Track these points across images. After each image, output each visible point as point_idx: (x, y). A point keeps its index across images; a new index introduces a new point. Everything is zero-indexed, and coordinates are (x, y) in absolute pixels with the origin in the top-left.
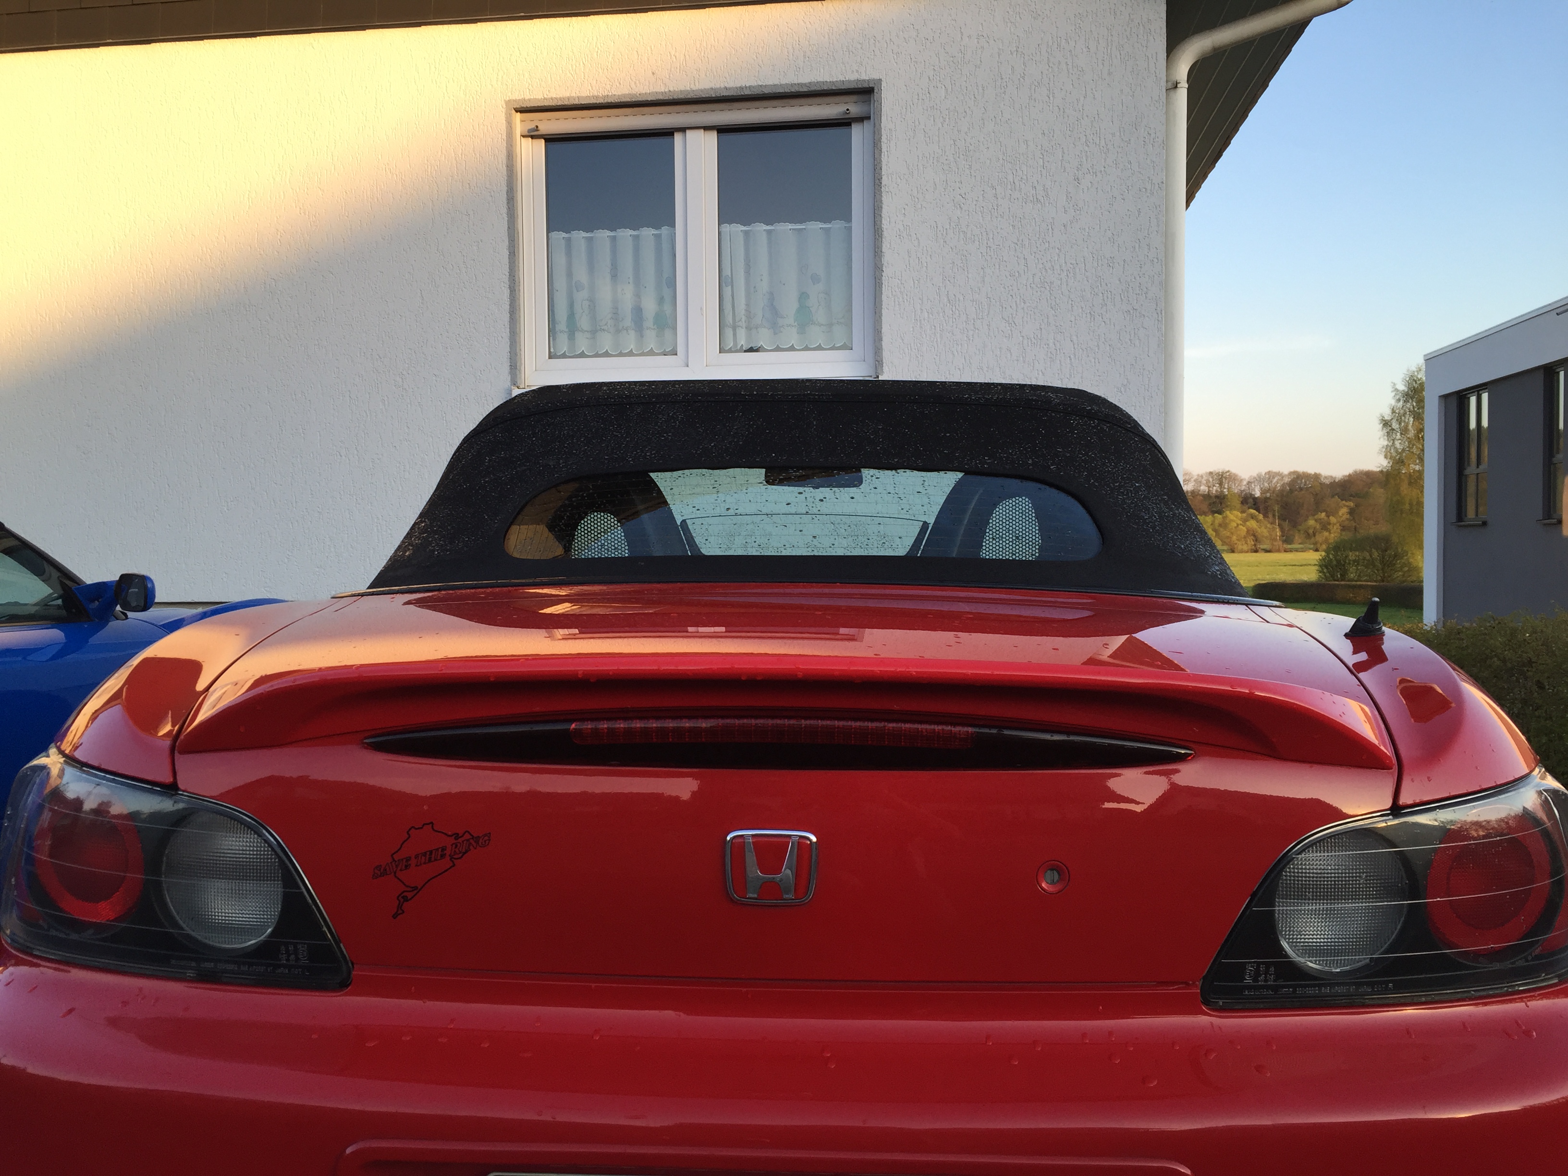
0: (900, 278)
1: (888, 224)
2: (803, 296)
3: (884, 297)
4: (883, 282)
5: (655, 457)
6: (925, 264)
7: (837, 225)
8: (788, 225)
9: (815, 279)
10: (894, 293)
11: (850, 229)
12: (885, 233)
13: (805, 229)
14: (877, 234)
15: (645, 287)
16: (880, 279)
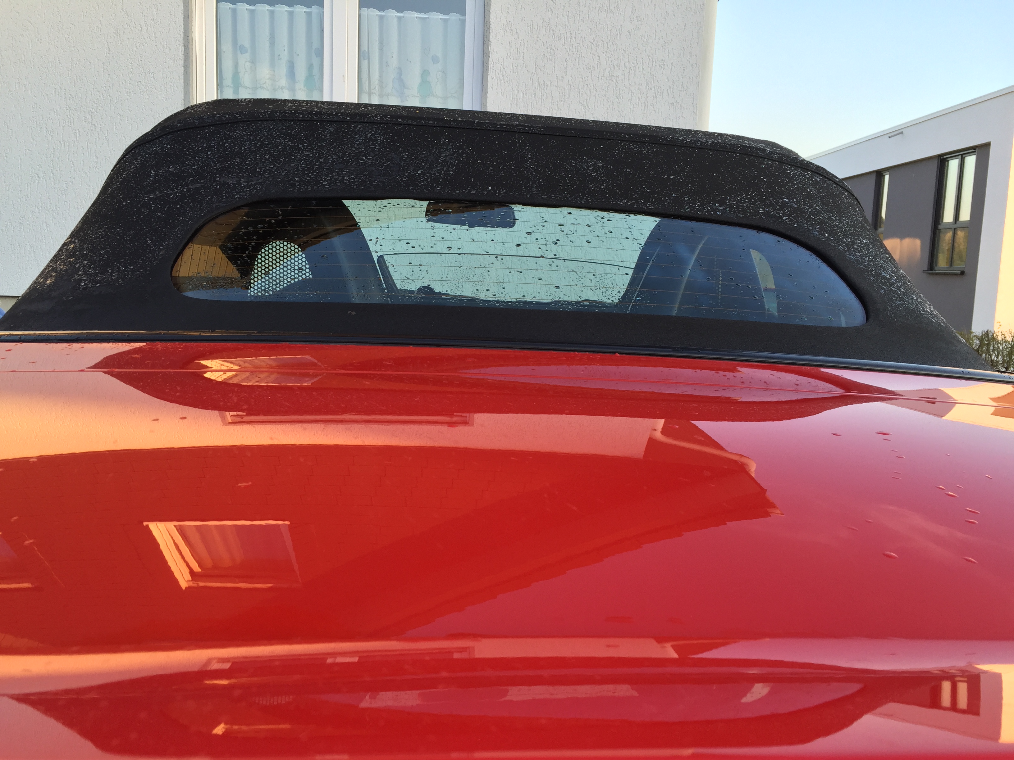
0: (502, 64)
1: (495, 19)
2: (425, 73)
3: (489, 78)
4: (489, 66)
5: (354, 182)
6: (522, 54)
7: (454, 17)
8: (415, 14)
9: (435, 60)
10: (497, 76)
11: (463, 22)
12: (492, 27)
13: (428, 18)
14: (486, 26)
15: (298, 55)
16: (487, 63)
